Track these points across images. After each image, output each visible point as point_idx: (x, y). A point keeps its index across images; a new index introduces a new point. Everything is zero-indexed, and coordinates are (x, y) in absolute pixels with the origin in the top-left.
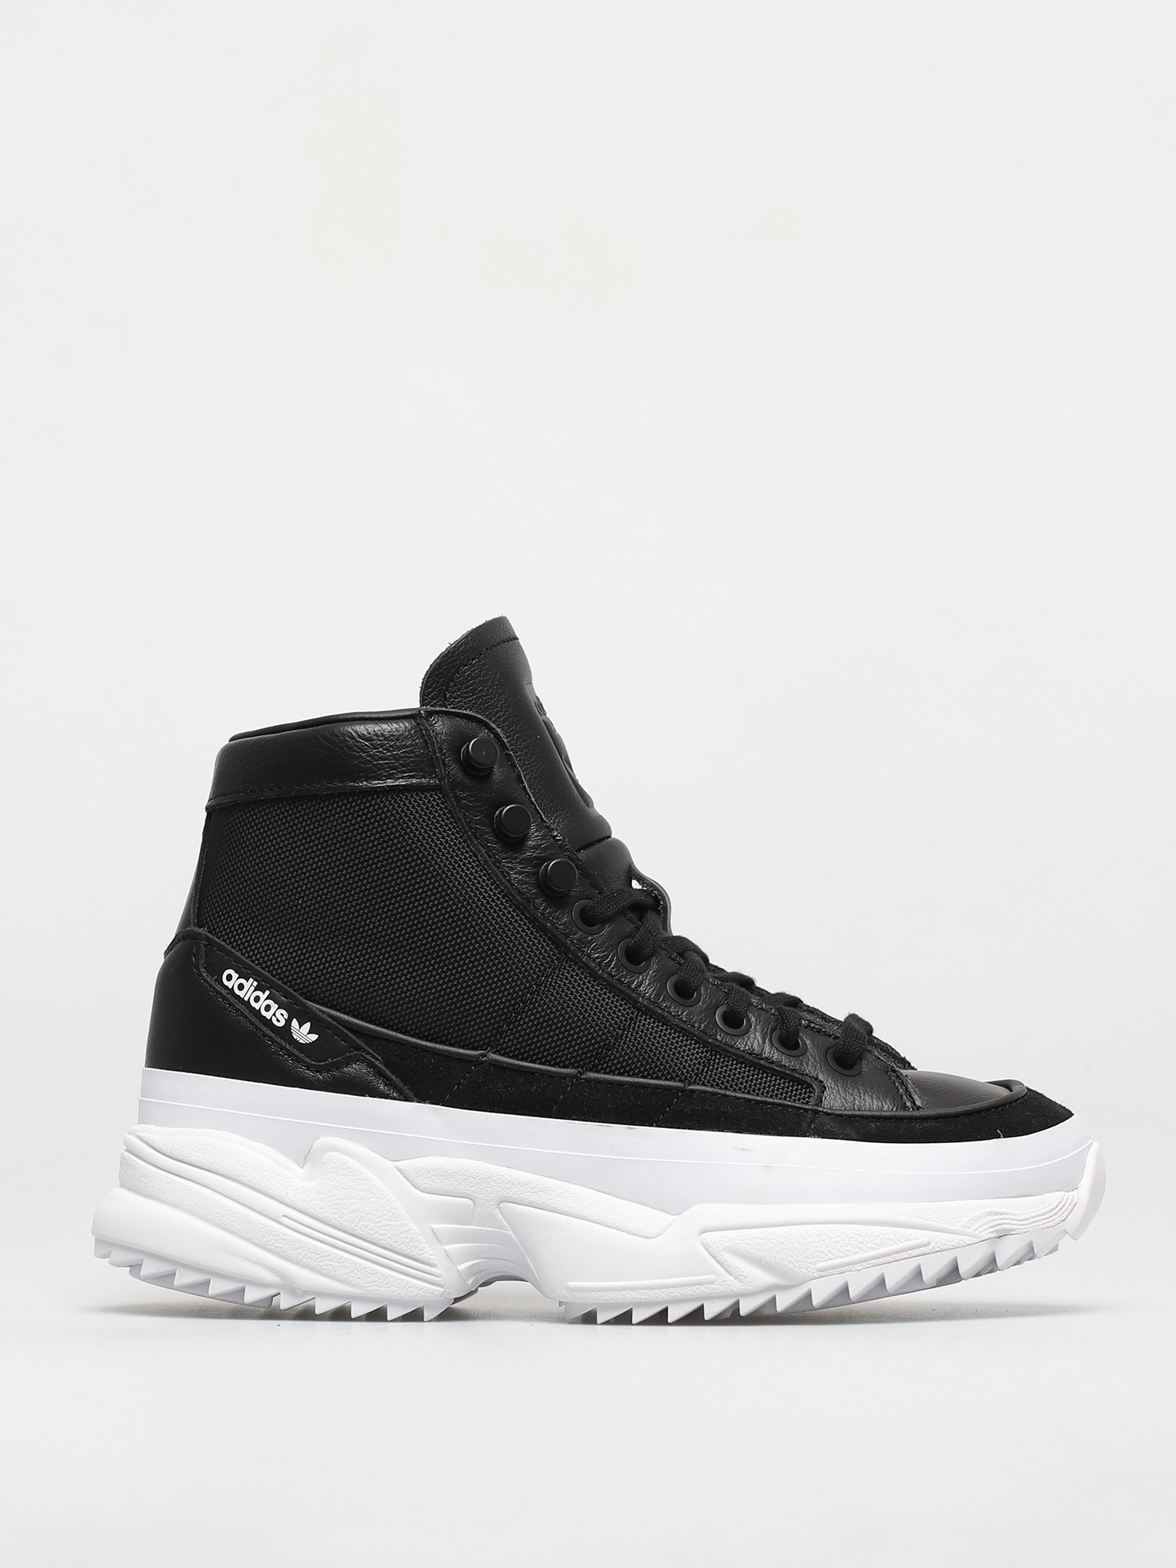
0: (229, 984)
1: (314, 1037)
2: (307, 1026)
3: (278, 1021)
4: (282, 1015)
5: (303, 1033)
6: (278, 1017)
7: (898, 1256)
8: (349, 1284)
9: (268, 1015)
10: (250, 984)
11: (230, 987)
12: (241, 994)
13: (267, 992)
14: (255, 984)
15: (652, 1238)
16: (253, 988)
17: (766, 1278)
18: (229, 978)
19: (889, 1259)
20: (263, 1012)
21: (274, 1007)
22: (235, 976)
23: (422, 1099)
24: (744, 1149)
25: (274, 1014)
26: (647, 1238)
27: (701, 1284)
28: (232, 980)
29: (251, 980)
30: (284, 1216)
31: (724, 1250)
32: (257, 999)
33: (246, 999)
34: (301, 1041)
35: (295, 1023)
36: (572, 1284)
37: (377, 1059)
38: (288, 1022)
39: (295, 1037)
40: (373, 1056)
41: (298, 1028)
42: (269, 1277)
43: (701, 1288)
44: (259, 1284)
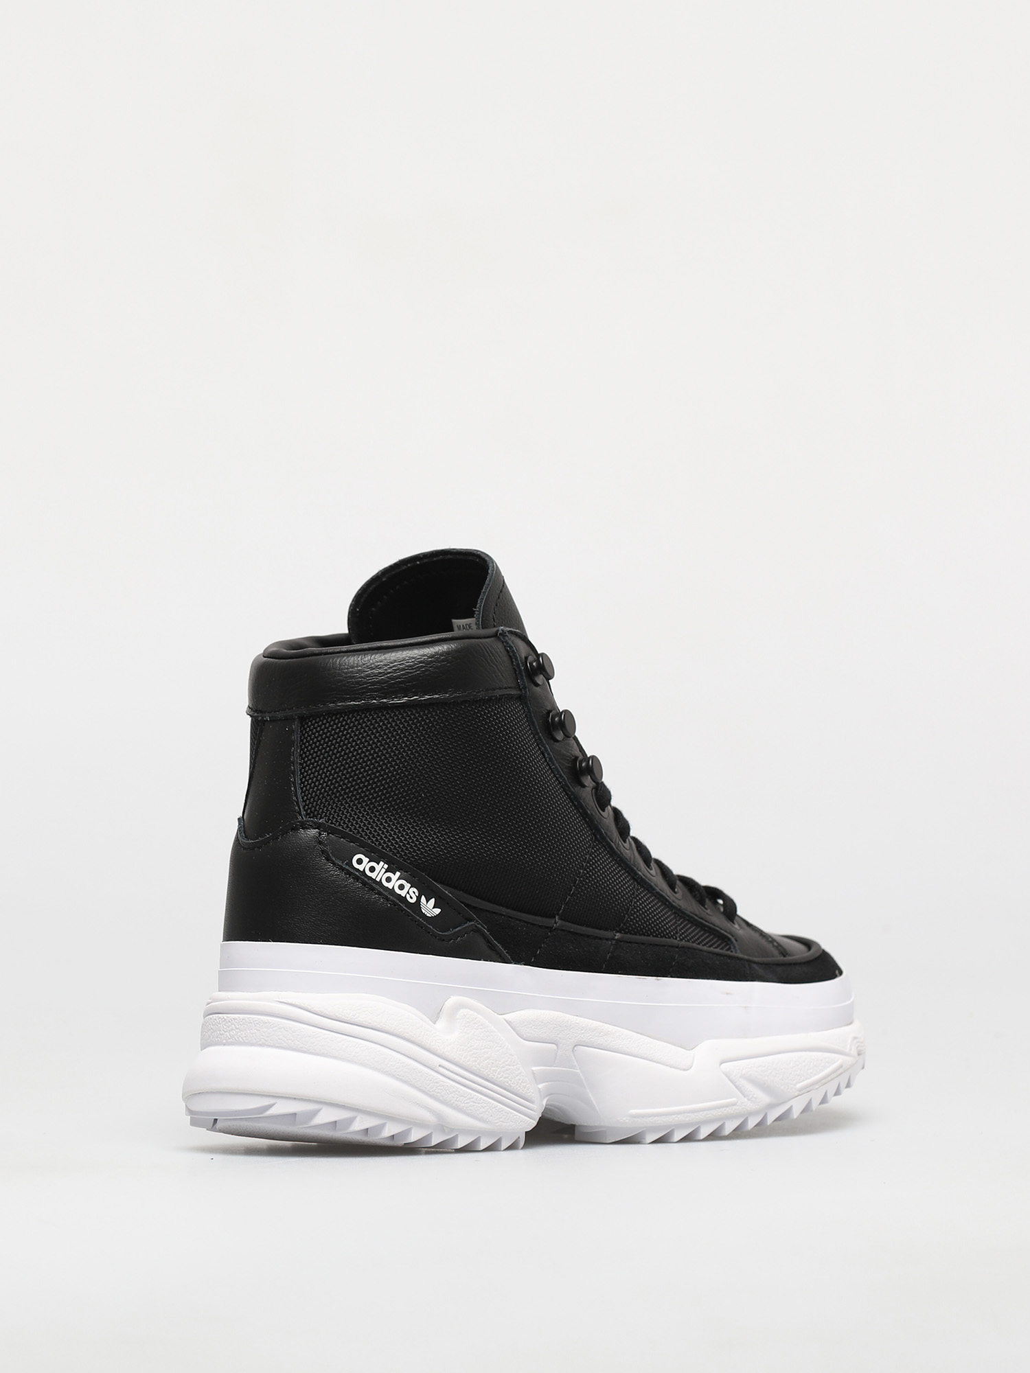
0: (361, 868)
1: (437, 911)
2: (433, 901)
3: (411, 898)
4: (414, 892)
5: (430, 908)
6: (410, 893)
7: (833, 1076)
8: (485, 1121)
9: (403, 893)
10: (381, 867)
11: (362, 870)
12: (373, 875)
13: (398, 874)
14: (386, 866)
15: (688, 1070)
16: (384, 870)
17: (765, 1099)
18: (360, 861)
19: (829, 1078)
20: (397, 891)
21: (407, 886)
22: (365, 860)
23: (517, 962)
24: (727, 994)
25: (408, 892)
26: (684, 1070)
27: (727, 1106)
28: (361, 863)
29: (382, 863)
30: (440, 1066)
31: (741, 1077)
32: (389, 880)
33: (378, 880)
34: (428, 915)
35: (423, 899)
36: (633, 1111)
37: (484, 928)
38: (419, 898)
39: (424, 911)
40: (483, 926)
41: (425, 903)
42: (430, 1118)
43: (727, 1109)
44: (421, 1124)
